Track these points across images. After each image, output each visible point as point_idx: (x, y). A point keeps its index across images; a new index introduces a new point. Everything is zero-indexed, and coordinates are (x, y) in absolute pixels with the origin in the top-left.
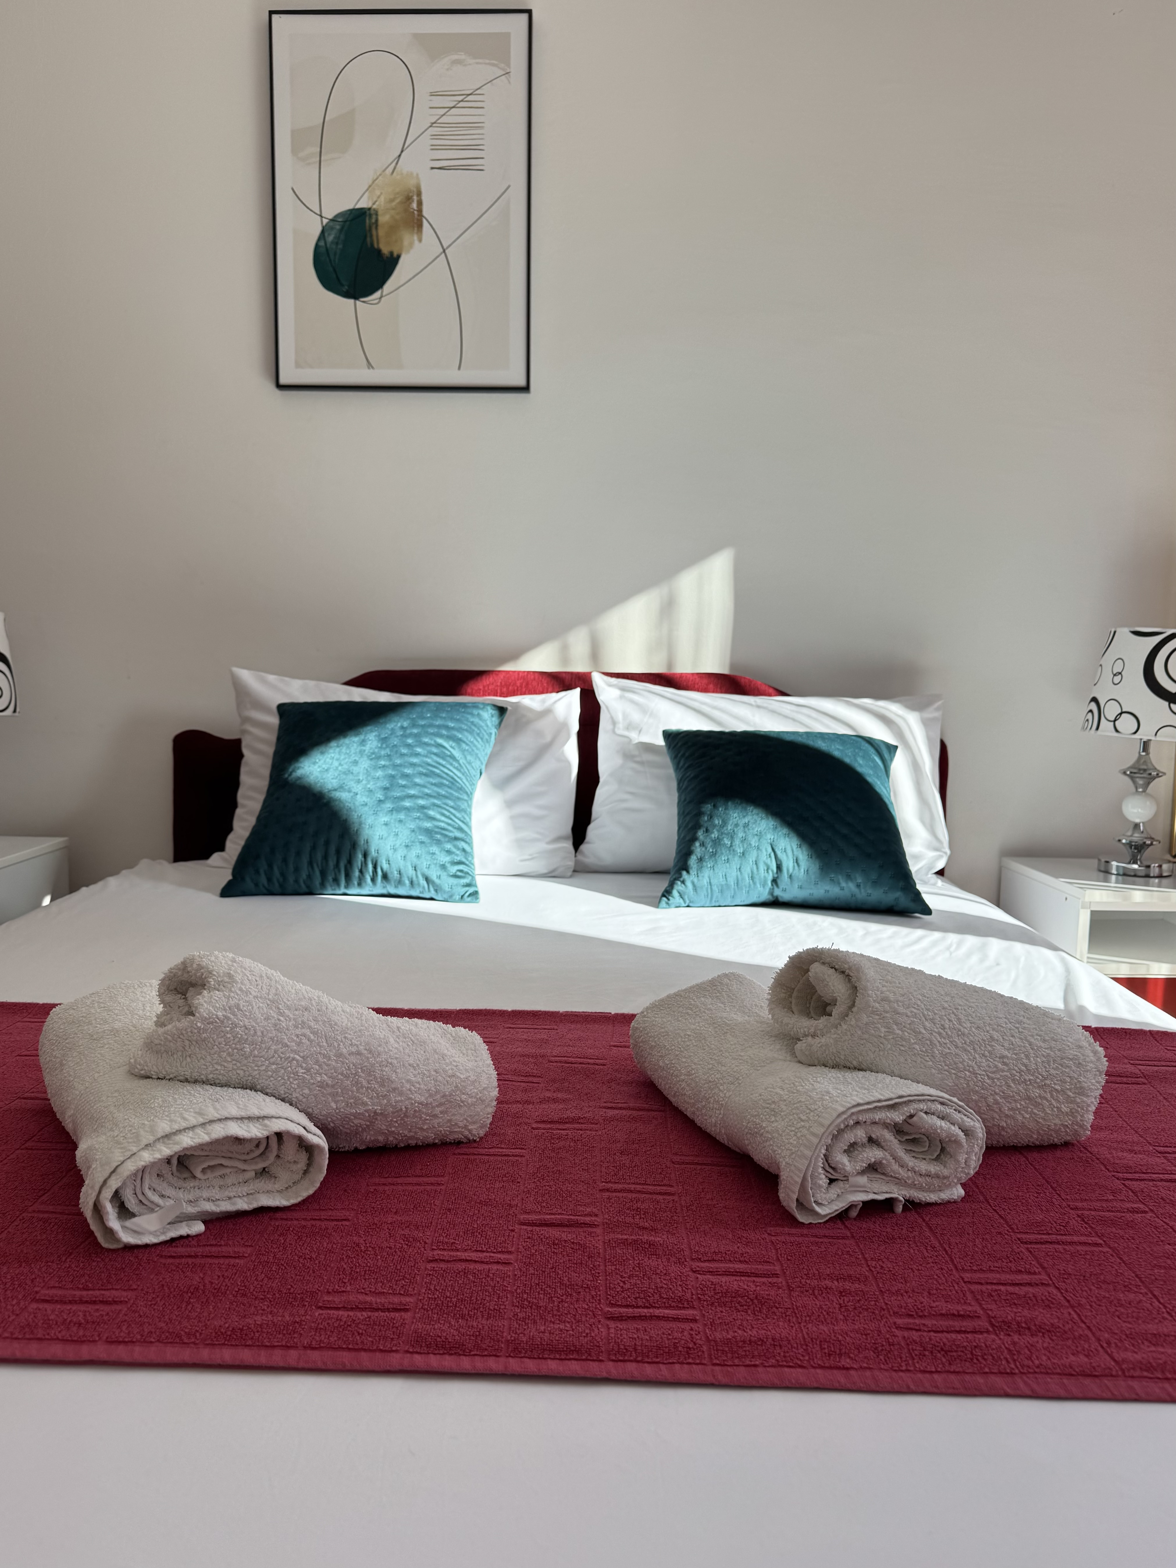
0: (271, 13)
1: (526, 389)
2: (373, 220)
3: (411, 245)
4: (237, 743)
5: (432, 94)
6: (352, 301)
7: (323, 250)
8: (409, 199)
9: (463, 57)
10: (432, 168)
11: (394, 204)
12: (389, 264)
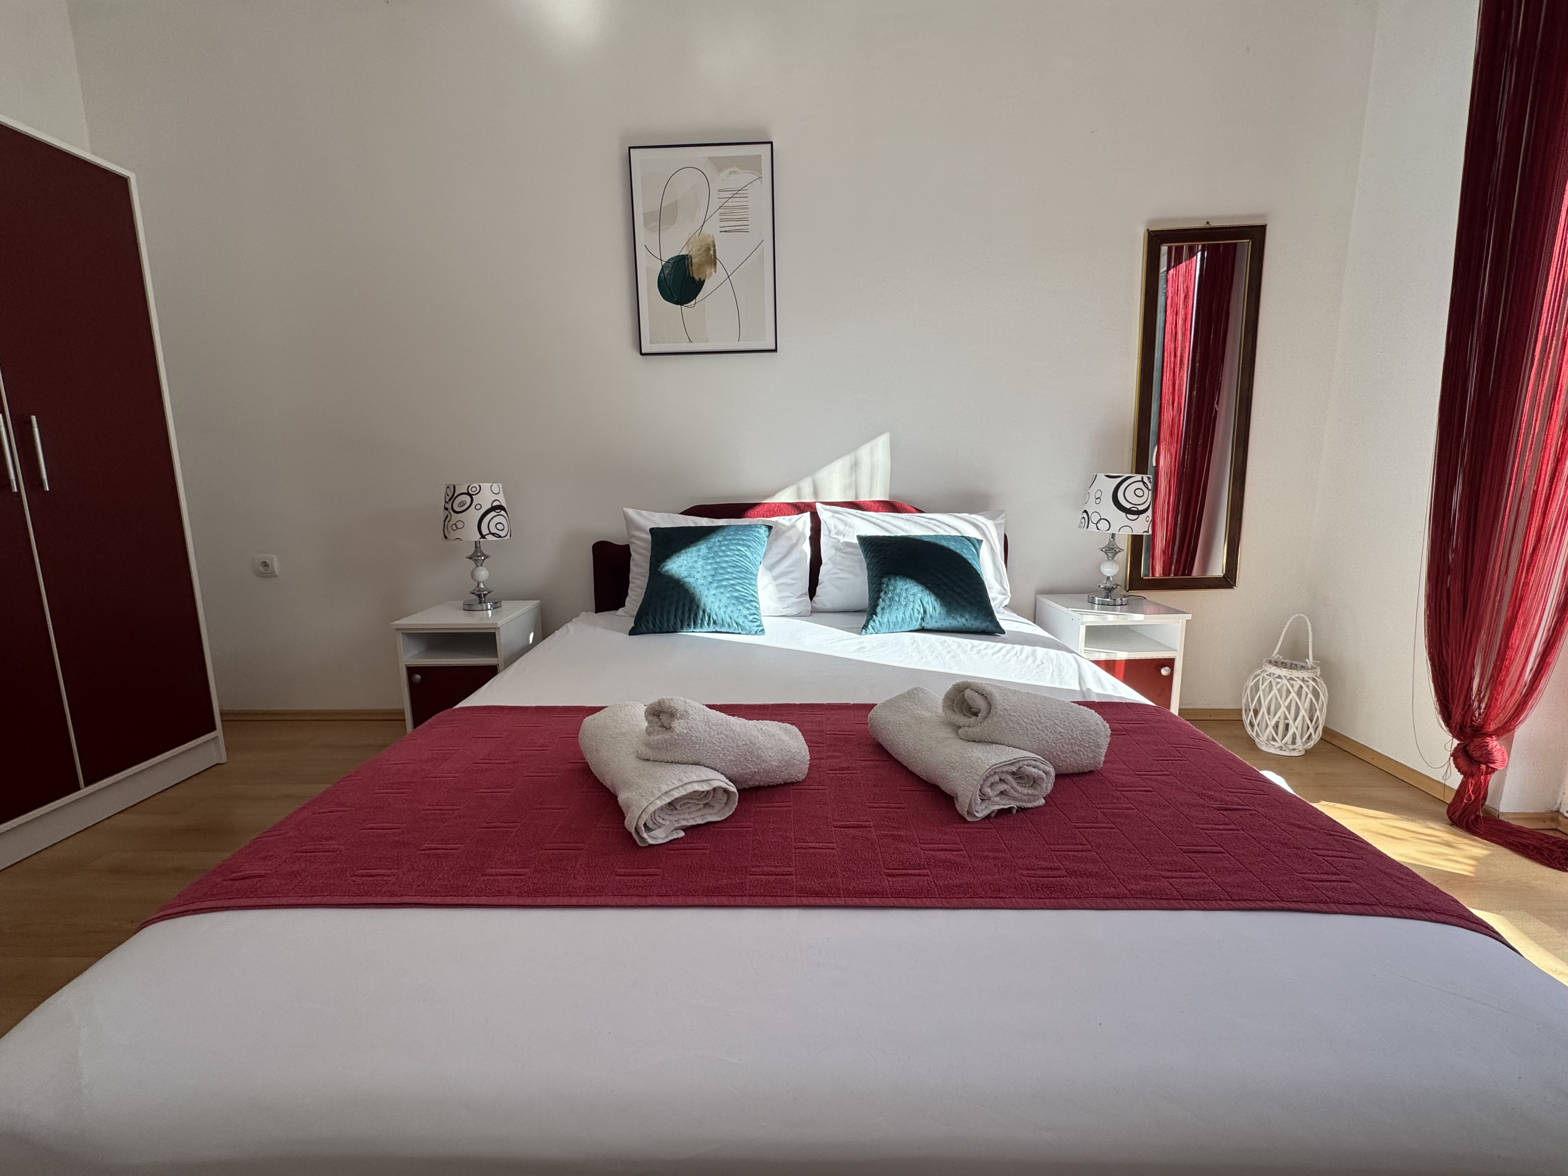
0: (630, 148)
1: (775, 350)
2: (690, 261)
3: (711, 274)
4: (627, 547)
5: (719, 191)
6: (679, 306)
7: (663, 278)
8: (709, 249)
9: (736, 169)
10: (721, 232)
11: (700, 252)
12: (700, 284)
